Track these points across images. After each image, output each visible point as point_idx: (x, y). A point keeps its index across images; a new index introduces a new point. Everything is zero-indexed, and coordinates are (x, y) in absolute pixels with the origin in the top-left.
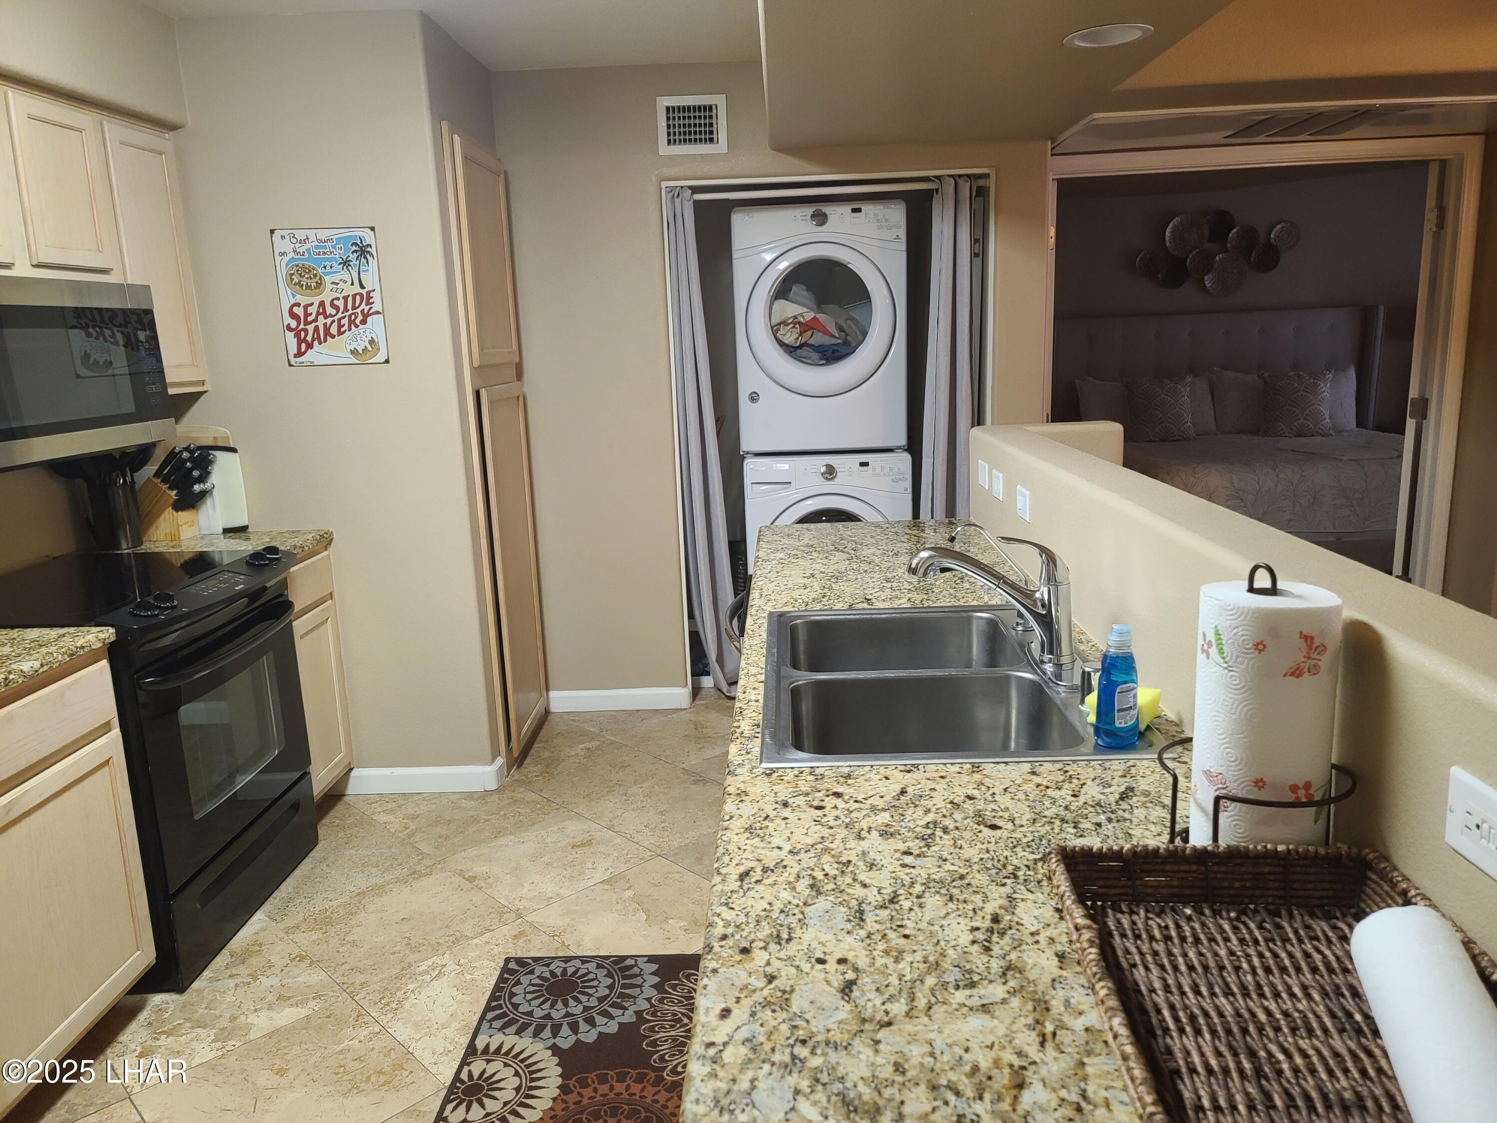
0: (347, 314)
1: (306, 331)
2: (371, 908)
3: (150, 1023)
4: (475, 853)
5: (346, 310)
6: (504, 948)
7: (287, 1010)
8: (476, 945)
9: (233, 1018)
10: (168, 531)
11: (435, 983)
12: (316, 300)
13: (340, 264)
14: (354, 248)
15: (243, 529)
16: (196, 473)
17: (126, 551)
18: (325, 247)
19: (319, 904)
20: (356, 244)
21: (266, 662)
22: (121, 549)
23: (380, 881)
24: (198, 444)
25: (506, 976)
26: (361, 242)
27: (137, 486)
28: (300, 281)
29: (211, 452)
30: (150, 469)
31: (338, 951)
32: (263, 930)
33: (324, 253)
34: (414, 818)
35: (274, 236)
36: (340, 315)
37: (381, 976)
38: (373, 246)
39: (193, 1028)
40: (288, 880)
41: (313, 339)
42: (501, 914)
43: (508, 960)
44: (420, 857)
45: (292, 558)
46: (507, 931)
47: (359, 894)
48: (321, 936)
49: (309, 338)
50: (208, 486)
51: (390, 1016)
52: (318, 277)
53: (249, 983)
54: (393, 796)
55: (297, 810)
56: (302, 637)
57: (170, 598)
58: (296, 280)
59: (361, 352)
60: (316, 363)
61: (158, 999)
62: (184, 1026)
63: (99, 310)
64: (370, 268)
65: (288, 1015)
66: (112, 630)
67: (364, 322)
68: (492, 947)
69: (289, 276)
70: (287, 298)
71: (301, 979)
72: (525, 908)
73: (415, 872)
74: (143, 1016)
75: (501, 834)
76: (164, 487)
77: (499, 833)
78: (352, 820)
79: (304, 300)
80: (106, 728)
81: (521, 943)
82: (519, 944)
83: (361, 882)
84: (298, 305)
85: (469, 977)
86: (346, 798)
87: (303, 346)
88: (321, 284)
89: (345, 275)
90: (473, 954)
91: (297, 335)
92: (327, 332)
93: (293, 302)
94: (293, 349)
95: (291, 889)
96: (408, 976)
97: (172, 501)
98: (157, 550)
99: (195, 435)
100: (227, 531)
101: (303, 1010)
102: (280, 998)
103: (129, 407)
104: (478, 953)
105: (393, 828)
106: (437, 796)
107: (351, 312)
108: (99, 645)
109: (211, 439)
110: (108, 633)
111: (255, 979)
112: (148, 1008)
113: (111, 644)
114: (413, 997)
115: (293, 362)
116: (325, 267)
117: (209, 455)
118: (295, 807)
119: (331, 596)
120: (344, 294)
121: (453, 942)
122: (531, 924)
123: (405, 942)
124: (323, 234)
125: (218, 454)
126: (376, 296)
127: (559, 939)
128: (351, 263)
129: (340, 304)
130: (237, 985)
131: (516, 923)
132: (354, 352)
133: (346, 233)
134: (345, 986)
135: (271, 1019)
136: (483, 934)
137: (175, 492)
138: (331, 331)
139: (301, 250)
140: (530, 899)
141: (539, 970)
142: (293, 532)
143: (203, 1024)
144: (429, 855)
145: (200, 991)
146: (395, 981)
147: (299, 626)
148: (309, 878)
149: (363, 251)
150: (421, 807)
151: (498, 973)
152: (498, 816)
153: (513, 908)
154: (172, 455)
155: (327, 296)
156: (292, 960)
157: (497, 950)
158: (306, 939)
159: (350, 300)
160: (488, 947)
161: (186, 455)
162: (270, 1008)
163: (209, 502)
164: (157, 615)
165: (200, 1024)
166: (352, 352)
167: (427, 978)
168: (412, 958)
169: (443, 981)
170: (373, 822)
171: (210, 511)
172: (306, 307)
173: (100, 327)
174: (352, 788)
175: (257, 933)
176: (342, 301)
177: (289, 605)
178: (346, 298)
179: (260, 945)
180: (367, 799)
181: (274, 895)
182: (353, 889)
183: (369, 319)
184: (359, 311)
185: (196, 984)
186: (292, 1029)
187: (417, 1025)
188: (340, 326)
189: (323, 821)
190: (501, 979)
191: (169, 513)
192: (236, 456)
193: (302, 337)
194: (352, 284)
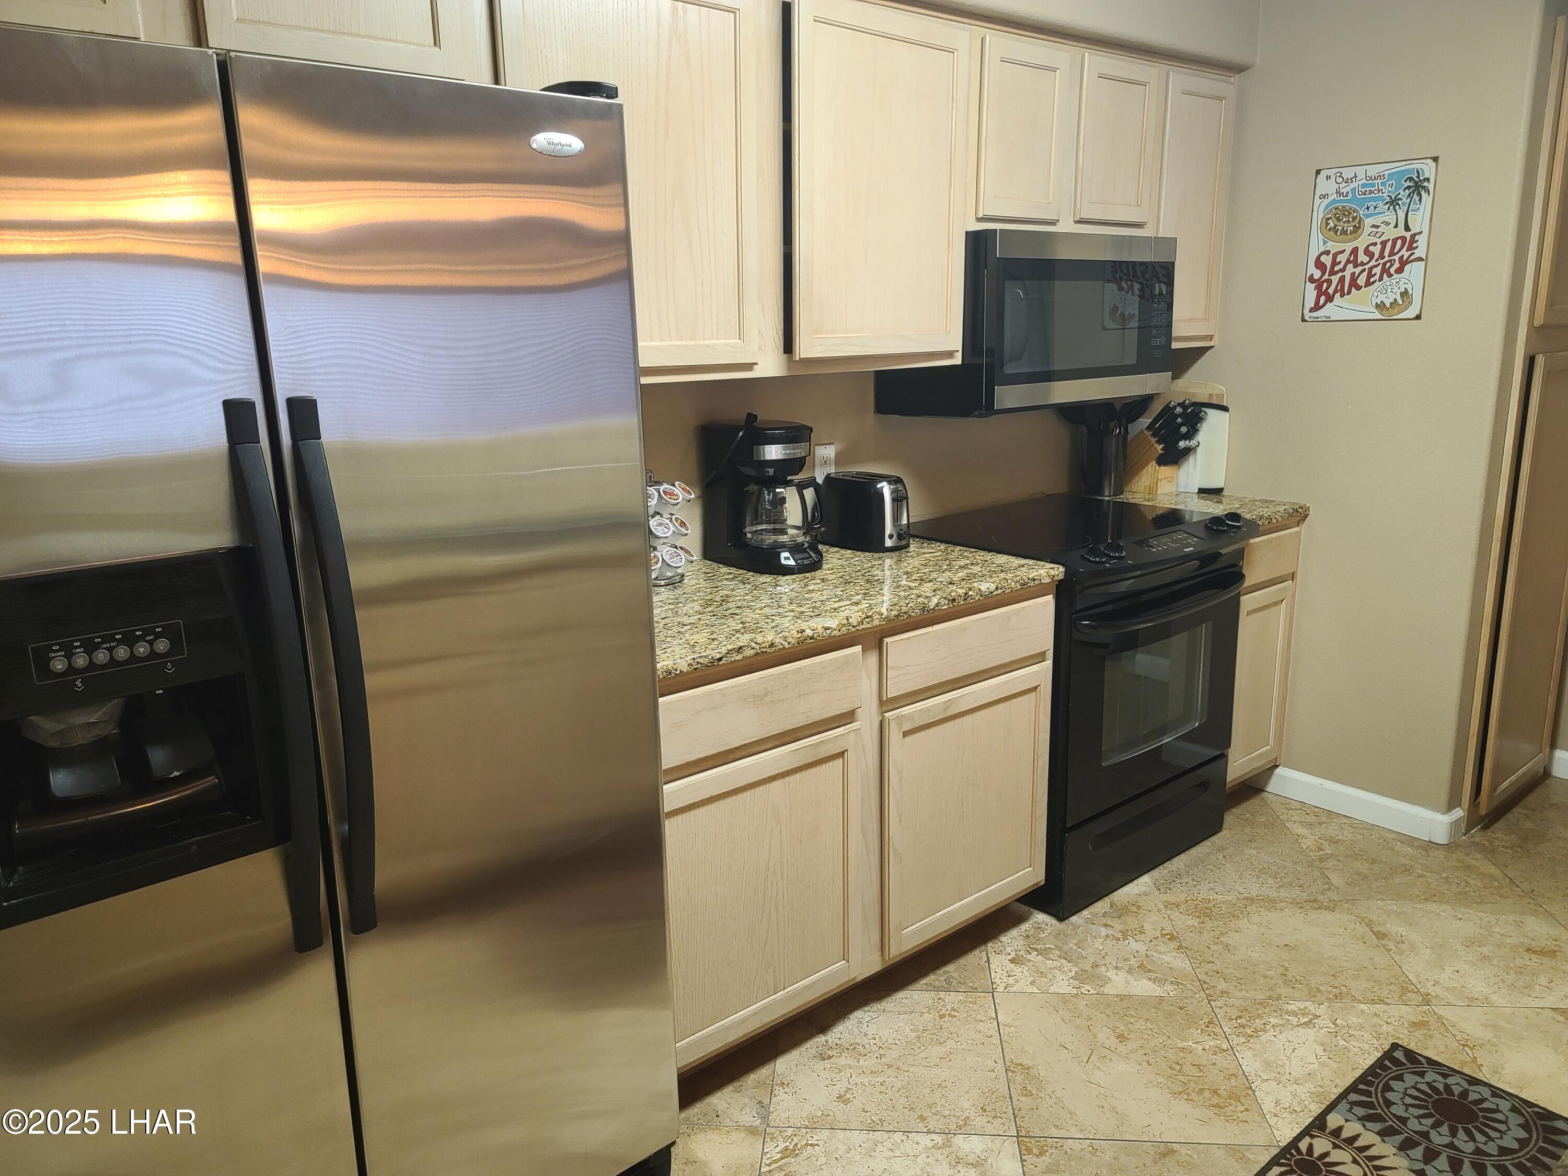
0: (1382, 261)
1: (1329, 282)
2: (1256, 919)
3: (1028, 936)
4: (1395, 908)
5: (1382, 256)
6: (1395, 1030)
7: (1144, 981)
8: (1363, 1011)
9: (1095, 966)
10: (1147, 484)
11: (1300, 1029)
12: (1349, 247)
13: (1387, 203)
14: (1408, 183)
15: (1218, 492)
16: (1184, 429)
17: (1106, 498)
18: (1373, 185)
19: (1204, 892)
20: (1411, 179)
21: (1204, 630)
22: (1103, 496)
23: (1273, 894)
24: (1193, 401)
25: (1387, 1062)
26: (1418, 177)
27: (1130, 437)
28: (1336, 226)
29: (1203, 409)
30: (1145, 421)
31: (1209, 948)
32: (1146, 894)
33: (1371, 192)
34: (1334, 841)
35: (1319, 177)
36: (1373, 263)
37: (1244, 993)
38: (1432, 181)
39: (1060, 957)
40: (1182, 855)
41: (1336, 291)
42: (1404, 990)
43: (1395, 1046)
44: (1326, 887)
45: (1254, 528)
46: (1407, 1013)
47: (1246, 899)
48: (1196, 924)
49: (1331, 291)
50: (1193, 443)
51: (1242, 1040)
52: (1357, 220)
53: (1119, 939)
54: (1316, 810)
55: (1206, 789)
56: (1249, 613)
57: (1119, 549)
58: (1332, 225)
59: (1388, 305)
60: (1332, 319)
61: (1040, 917)
62: (1053, 952)
63: (1134, 263)
64: (1422, 206)
65: (1143, 987)
66: (1062, 569)
67: (1400, 270)
68: (1381, 1022)
69: (1324, 221)
70: (1317, 244)
71: (1166, 958)
72: (1437, 996)
73: (1315, 901)
74: (1025, 927)
75: (1435, 899)
76: (1154, 440)
77: (1431, 896)
78: (1263, 819)
79: (1333, 247)
80: (1041, 657)
81: (1419, 1034)
82: (1416, 1034)
83: (1253, 888)
84: (1327, 253)
85: (1342, 1042)
86: (1265, 795)
87: (1323, 299)
88: (1359, 227)
89: (1390, 217)
90: (1355, 1020)
91: (1319, 288)
92: (1354, 284)
93: (1322, 249)
94: (1310, 303)
95: (1182, 866)
96: (1273, 1008)
97: (1156, 455)
98: (1132, 501)
99: (1192, 390)
100: (1202, 491)
101: (1158, 989)
102: (1141, 966)
103: (1131, 358)
104: (1361, 1021)
105: (1307, 843)
106: (1368, 827)
107: (1387, 259)
108: (1048, 580)
109: (1207, 396)
110: (1058, 571)
111: (1125, 938)
112: (1031, 922)
113: (1060, 581)
114: (1271, 1032)
115: (1307, 315)
116: (1368, 208)
117: (1201, 411)
118: (1204, 786)
119: (1293, 576)
120: (1383, 238)
121: (1336, 996)
122: (1440, 1018)
123: (1281, 971)
124: (1373, 171)
125: (1210, 411)
126: (1422, 241)
127: (1470, 1053)
128: (1400, 202)
129: (1376, 250)
130: (1107, 936)
131: (1420, 1008)
132: (1380, 306)
133: (1402, 166)
134: (1205, 986)
135: (1128, 982)
136: (1373, 1002)
137: (1161, 446)
138: (1358, 282)
139: (1345, 191)
140: (1447, 989)
141: (1430, 1076)
142: (1266, 501)
143: (1069, 958)
144: (1337, 888)
145: (1076, 927)
146: (1258, 1006)
147: (1247, 602)
148: (1203, 862)
149: (1418, 186)
150: (1345, 834)
151: (1379, 1055)
152: (1437, 877)
153: (1422, 990)
154: (1168, 410)
155: (1361, 242)
156: (1163, 935)
157: (1385, 1028)
158: (1183, 921)
159: (1389, 245)
160: (1376, 1020)
161: (1179, 410)
162: (1130, 972)
163: (1191, 459)
164: (1104, 562)
165: (1066, 956)
166: (1377, 306)
167: (1294, 1020)
168: (1284, 991)
169: (1310, 1033)
170: (1285, 830)
171: (1191, 469)
172: (1335, 256)
173: (1131, 281)
174: (1274, 786)
175: (1140, 895)
176: (1379, 246)
177: (1241, 577)
178: (1384, 244)
179: (1139, 908)
180: (1287, 802)
181: (1165, 865)
182: (1242, 890)
183: (1407, 268)
184: (1396, 257)
185: (1074, 919)
186: (1144, 1002)
187: (1268, 1064)
188: (1370, 275)
189: (1234, 810)
190: (1379, 1063)
191: (1152, 466)
192: (1227, 414)
193: (1324, 289)
194: (1396, 226)
